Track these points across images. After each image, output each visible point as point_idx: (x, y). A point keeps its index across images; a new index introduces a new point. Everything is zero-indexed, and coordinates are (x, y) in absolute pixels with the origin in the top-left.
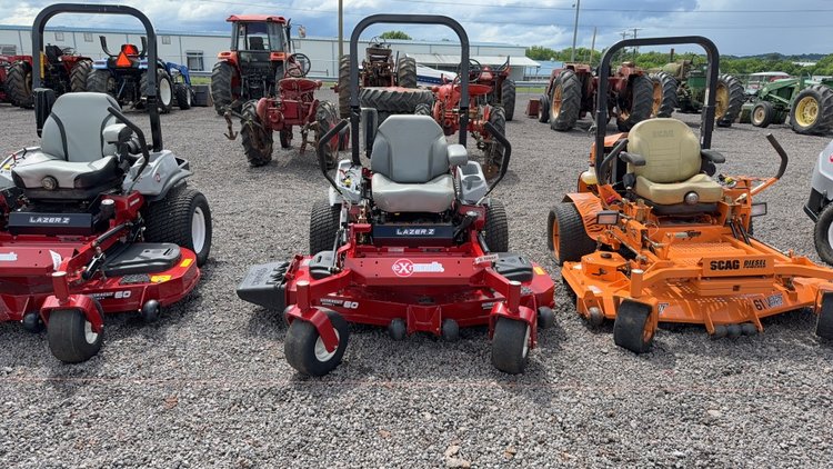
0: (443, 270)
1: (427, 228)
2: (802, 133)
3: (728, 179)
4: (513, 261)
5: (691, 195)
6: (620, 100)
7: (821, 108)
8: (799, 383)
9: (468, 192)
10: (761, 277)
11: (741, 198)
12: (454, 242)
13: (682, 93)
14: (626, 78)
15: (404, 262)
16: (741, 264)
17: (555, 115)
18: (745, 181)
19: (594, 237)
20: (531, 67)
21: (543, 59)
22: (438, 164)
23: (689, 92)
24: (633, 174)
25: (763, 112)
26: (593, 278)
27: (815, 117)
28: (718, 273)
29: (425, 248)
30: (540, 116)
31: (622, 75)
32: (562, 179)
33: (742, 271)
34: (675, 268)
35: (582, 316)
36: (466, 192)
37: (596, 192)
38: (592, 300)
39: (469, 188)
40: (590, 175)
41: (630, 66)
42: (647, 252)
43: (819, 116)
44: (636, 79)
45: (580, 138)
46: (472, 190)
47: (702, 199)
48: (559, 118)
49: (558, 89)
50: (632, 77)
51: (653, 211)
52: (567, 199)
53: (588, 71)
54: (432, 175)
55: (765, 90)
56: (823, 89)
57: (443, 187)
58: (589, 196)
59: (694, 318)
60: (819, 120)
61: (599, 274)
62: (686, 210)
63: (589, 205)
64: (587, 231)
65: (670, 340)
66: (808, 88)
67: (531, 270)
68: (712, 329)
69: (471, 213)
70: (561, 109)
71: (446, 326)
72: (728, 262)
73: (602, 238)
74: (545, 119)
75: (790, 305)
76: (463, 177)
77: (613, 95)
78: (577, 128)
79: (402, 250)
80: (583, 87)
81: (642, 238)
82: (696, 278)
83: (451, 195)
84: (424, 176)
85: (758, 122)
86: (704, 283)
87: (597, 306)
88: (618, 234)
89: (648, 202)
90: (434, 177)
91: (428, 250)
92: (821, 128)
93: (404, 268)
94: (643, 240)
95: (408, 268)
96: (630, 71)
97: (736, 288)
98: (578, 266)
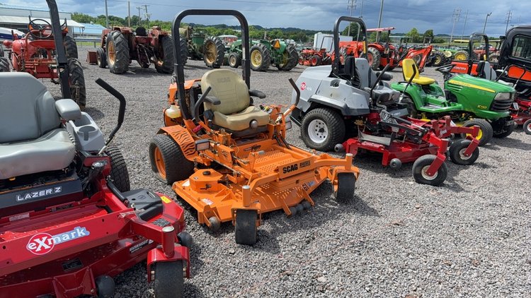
0: (88, 233)
1: (53, 187)
2: (256, 70)
3: (266, 108)
4: (142, 197)
5: (254, 122)
6: (156, 52)
7: (263, 57)
8: (347, 236)
9: (86, 142)
10: (308, 171)
11: (278, 120)
12: (85, 194)
13: (190, 47)
14: (157, 37)
15: (40, 237)
16: (299, 166)
17: (112, 63)
18: (277, 108)
19: (191, 159)
20: (77, 27)
21: (85, 22)
22: (47, 120)
23: (194, 47)
24: (211, 110)
25: (235, 59)
26: (201, 192)
27: (260, 61)
28: (288, 174)
29: (54, 208)
30: (99, 63)
31: (153, 35)
32: (135, 111)
33: (300, 170)
34: (263, 177)
35: (204, 226)
36: (84, 143)
37: (183, 124)
38: (211, 212)
39: (86, 139)
40: (173, 111)
41: (158, 29)
42: (237, 167)
43: (263, 61)
44: (163, 38)
45: (134, 79)
46: (90, 140)
47: (260, 124)
48: (115, 65)
49: (111, 44)
50: (161, 36)
51: (233, 137)
52: (162, 132)
53: (131, 32)
54: (43, 131)
55: (233, 46)
56: (262, 46)
57: (59, 143)
58: (178, 128)
59: (275, 206)
60: (263, 63)
61: (206, 188)
62: (251, 132)
63: (182, 135)
64: (185, 155)
65: (266, 227)
66: (255, 45)
67: (161, 202)
68: (289, 212)
69: (97, 164)
70: (116, 58)
71: (101, 285)
72: (292, 166)
73: (199, 159)
74: (104, 65)
75: (318, 182)
76: (77, 129)
77: (151, 49)
78: (129, 72)
79: (27, 215)
80: (129, 44)
81: (232, 157)
82: (275, 181)
83: (71, 150)
84: (34, 132)
85: (233, 64)
86: (281, 183)
87: (214, 216)
88: (210, 156)
89: (228, 130)
90: (46, 133)
91: (57, 208)
92: (265, 67)
93: (42, 243)
94: (233, 159)
95: (46, 242)
96: (158, 33)
97: (297, 182)
98: (187, 183)
